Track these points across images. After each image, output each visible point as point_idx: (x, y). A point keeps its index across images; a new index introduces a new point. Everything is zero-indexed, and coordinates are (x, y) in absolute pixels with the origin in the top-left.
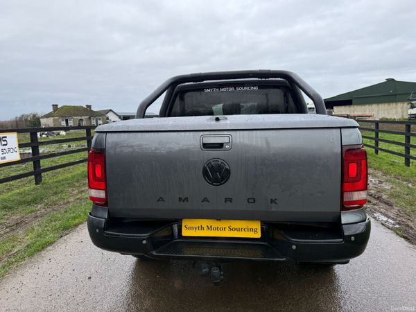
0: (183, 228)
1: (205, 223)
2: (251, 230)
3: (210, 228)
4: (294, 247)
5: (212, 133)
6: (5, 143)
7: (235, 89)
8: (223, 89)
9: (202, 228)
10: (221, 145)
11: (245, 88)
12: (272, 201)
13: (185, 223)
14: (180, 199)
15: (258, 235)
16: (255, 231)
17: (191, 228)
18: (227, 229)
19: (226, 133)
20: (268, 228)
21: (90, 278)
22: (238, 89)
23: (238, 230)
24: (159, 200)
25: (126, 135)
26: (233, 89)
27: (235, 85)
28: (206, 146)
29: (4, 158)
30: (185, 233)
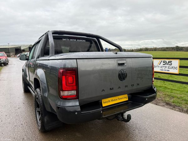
0: (103, 103)
2: (125, 98)
3: (112, 100)
7: (77, 40)
9: (110, 101)
11: (81, 40)
12: (138, 84)
13: (103, 101)
15: (127, 99)
17: (106, 102)
22: (78, 40)
23: (121, 99)
24: (102, 91)
26: (75, 40)
27: (77, 38)
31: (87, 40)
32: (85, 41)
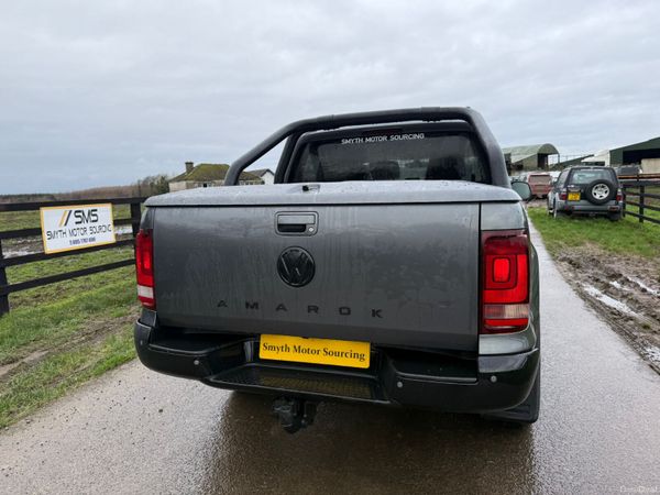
0: (262, 346)
1: (292, 341)
2: (355, 355)
3: (298, 350)
4: (400, 385)
5: (292, 209)
6: (95, 218)
7: (388, 138)
8: (370, 139)
9: (288, 349)
10: (302, 228)
11: (404, 137)
12: (375, 313)
13: (265, 340)
14: (247, 305)
15: (365, 364)
16: (362, 358)
17: (272, 348)
18: (322, 352)
19: (310, 209)
21: (161, 411)
22: (393, 138)
23: (337, 354)
24: (219, 306)
25: (178, 211)
26: (384, 138)
27: (389, 132)
28: (283, 228)
29: (93, 239)
30: (264, 354)
31: (430, 132)
32: (420, 136)
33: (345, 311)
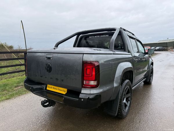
0: (47, 87)
2: (64, 91)
8: (96, 37)
12: (62, 80)
17: (49, 87)
18: (58, 89)
20: (69, 91)
27: (100, 35)
30: (48, 89)
32: (108, 36)
33: (57, 79)
